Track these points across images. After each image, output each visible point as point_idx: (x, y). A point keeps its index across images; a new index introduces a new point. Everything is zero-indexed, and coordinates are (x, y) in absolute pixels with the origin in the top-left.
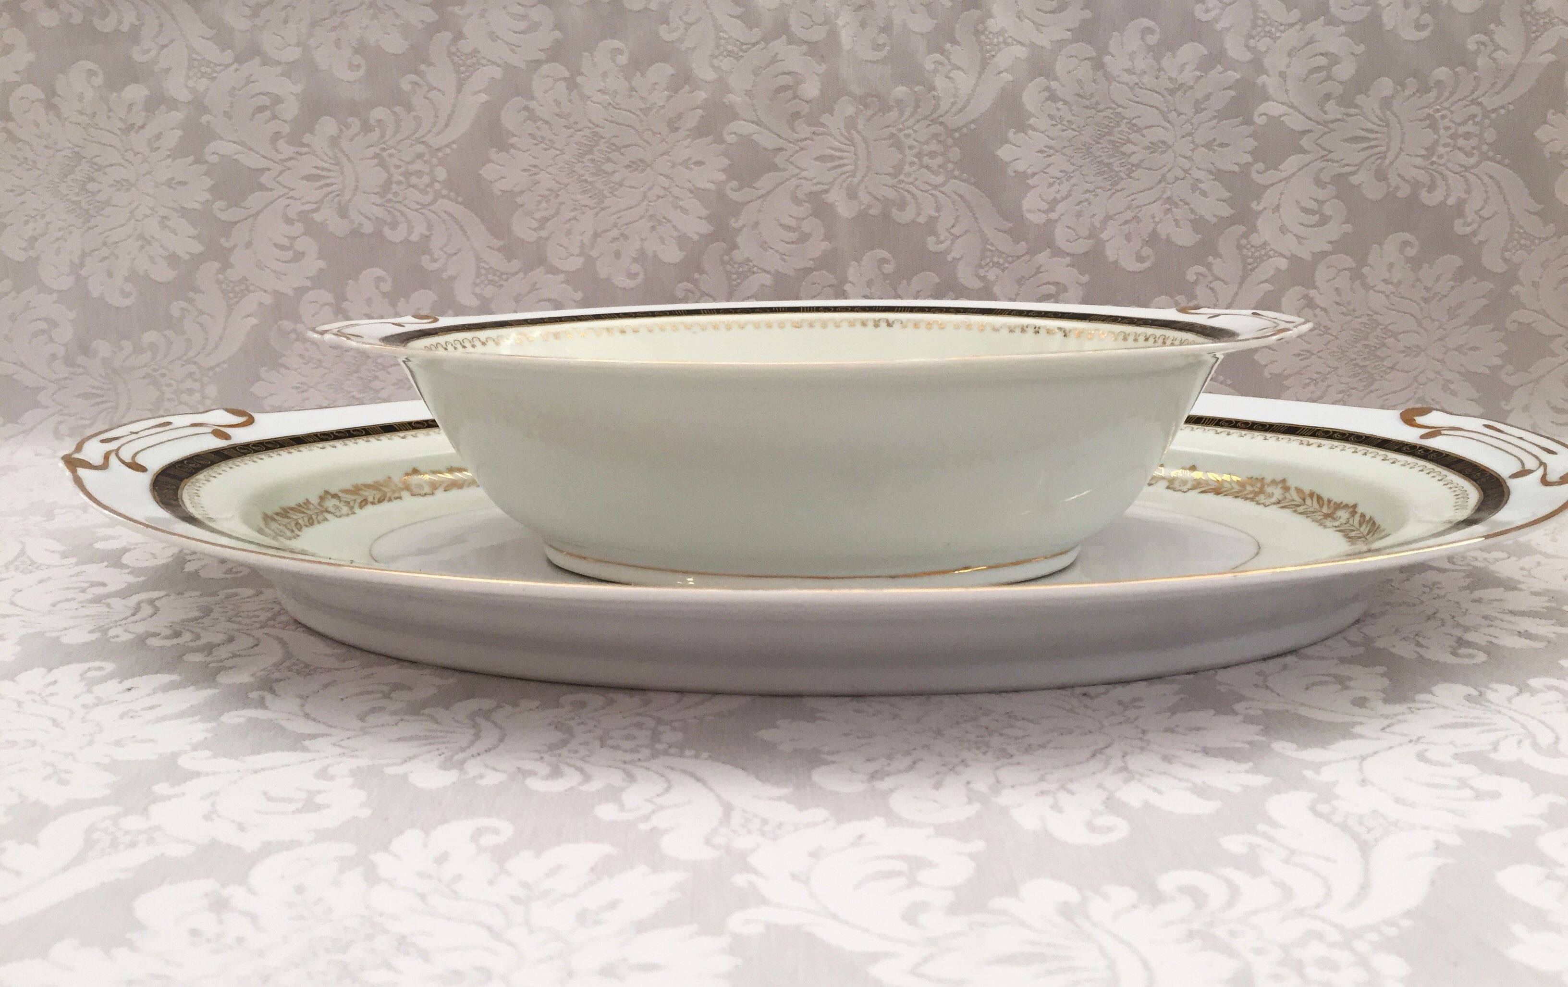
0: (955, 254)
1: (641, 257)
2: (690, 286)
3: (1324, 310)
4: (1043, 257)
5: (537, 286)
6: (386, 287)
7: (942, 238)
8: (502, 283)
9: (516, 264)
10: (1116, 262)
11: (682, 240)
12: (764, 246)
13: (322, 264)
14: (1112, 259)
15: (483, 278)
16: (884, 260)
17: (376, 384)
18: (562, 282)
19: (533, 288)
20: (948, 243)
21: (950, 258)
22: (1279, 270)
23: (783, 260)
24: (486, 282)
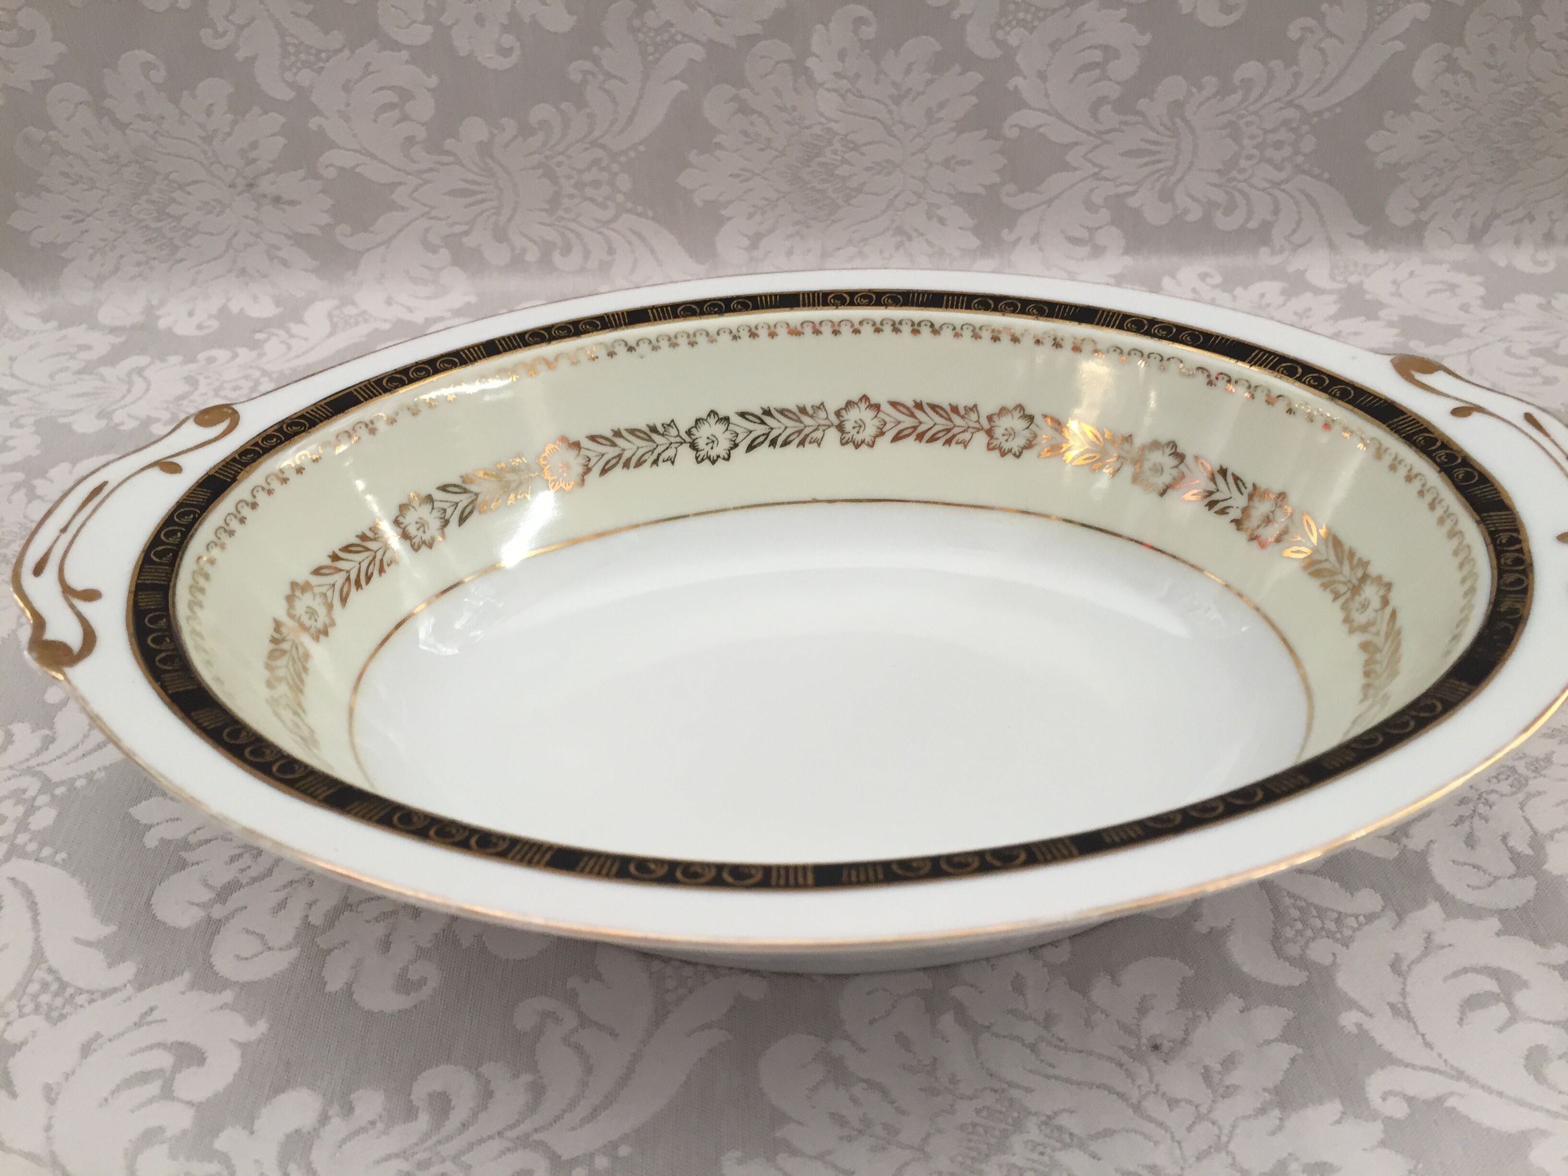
0: (962, 9)
2: (588, 65)
3: (1470, 75)
4: (1088, 11)
5: (371, 69)
6: (159, 75)
8: (321, 64)
9: (337, 38)
10: (1191, 14)
13: (60, 48)
14: (1185, 10)
15: (293, 58)
16: (859, 22)
17: (173, 209)
18: (407, 62)
19: (367, 70)
21: (956, 14)
22: (1416, 21)
23: (718, 23)
24: (299, 64)
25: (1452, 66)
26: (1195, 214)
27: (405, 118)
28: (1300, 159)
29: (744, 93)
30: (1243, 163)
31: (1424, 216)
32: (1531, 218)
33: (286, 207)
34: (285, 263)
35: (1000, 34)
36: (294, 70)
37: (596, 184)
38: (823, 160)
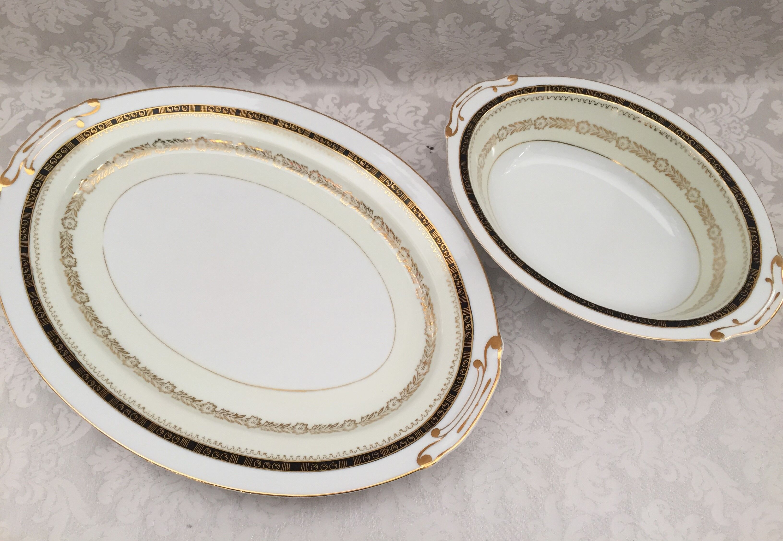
0: (496, 15)
1: (327, 15)
2: (354, 28)
3: (682, 33)
4: (542, 17)
5: (273, 26)
6: (195, 26)
7: (489, 9)
8: (255, 24)
9: (261, 17)
10: (581, 18)
11: (350, 11)
12: (394, 12)
13: (157, 17)
14: (578, 17)
15: (244, 22)
16: (456, 18)
17: (197, 61)
18: (286, 24)
20: (493, 11)
21: (492, 17)
22: (664, 20)
23: (404, 17)
24: (246, 24)
25: (676, 31)
26: (575, 69)
27: (285, 39)
28: (616, 55)
29: (412, 35)
30: (595, 56)
31: (660, 71)
32: (700, 72)
33: (239, 61)
34: (239, 77)
35: (508, 23)
36: (245, 26)
37: (354, 57)
38: (439, 54)
